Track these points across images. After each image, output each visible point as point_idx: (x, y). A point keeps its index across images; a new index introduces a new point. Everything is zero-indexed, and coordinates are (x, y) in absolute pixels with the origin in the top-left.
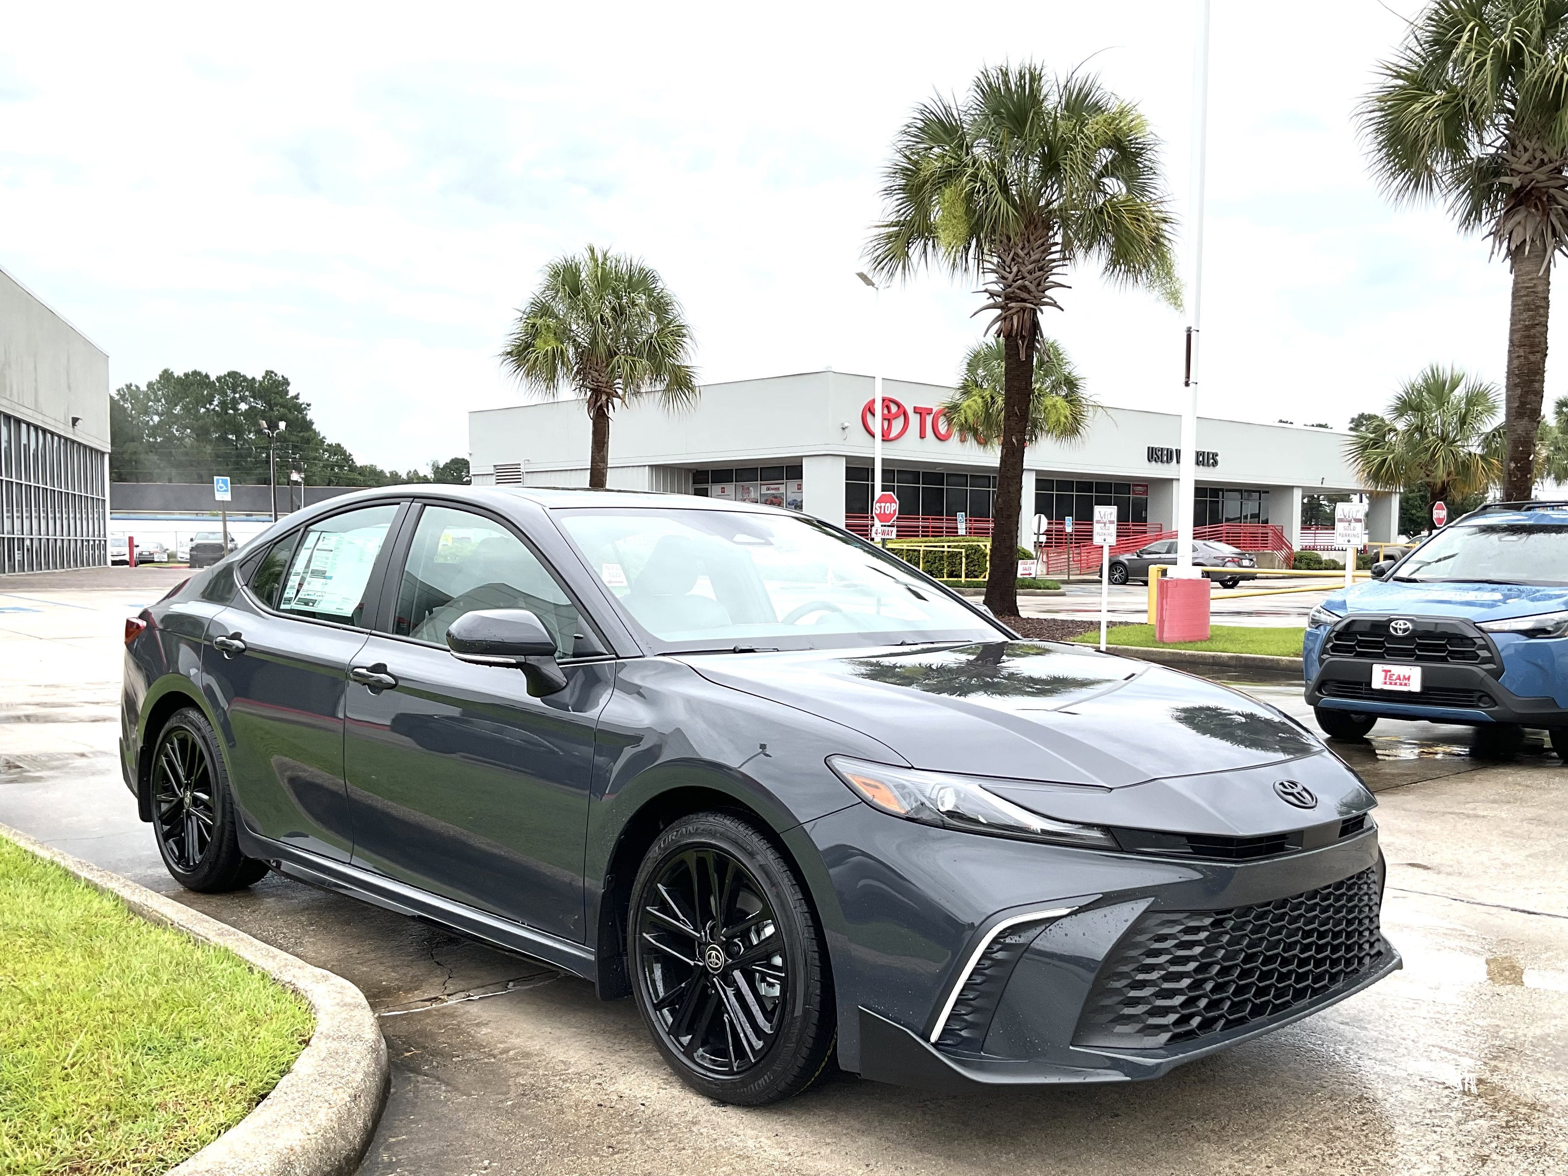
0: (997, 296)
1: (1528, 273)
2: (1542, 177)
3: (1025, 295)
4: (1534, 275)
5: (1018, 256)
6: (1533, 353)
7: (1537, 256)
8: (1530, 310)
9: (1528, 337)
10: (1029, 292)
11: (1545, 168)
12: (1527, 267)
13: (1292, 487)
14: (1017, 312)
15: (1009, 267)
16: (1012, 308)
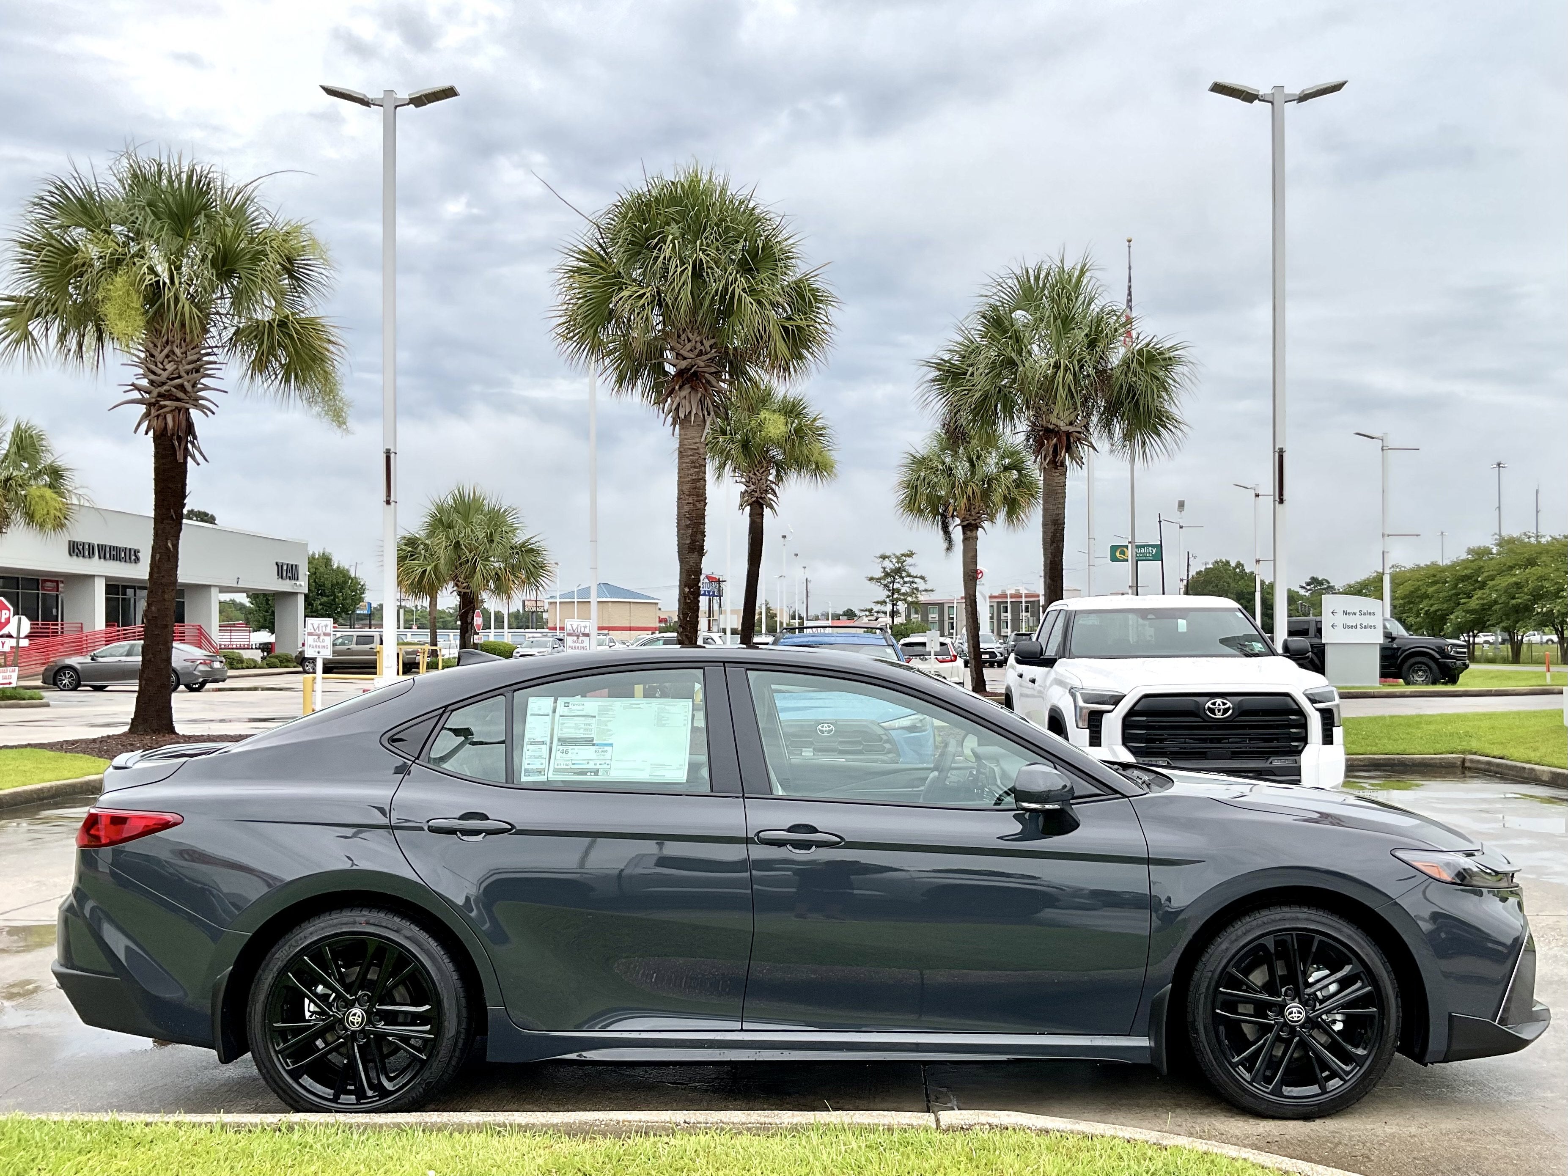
0: (146, 392)
1: (693, 438)
2: (702, 364)
3: (181, 395)
4: (698, 440)
5: (174, 353)
6: (699, 501)
7: (699, 425)
8: (695, 467)
9: (695, 488)
10: (185, 391)
11: (705, 357)
12: (692, 433)
13: (209, 586)
14: (172, 411)
15: (162, 363)
16: (165, 406)
